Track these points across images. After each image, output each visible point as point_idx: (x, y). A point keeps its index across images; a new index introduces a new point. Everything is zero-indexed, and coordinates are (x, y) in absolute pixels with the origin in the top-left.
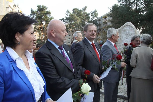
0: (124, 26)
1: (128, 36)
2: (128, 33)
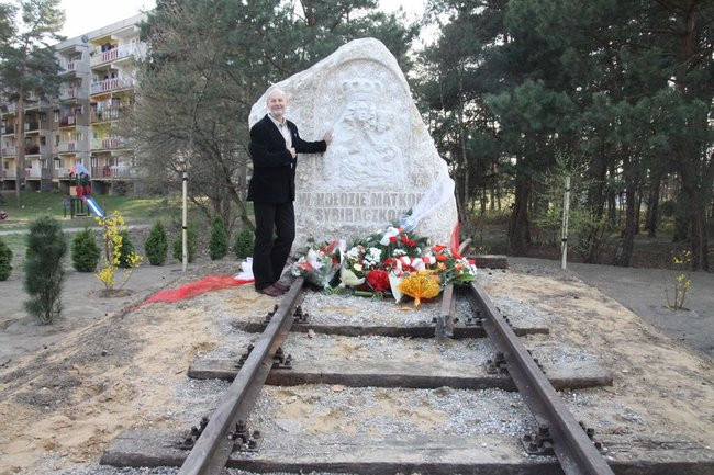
0: (343, 65)
1: (366, 137)
2: (363, 111)
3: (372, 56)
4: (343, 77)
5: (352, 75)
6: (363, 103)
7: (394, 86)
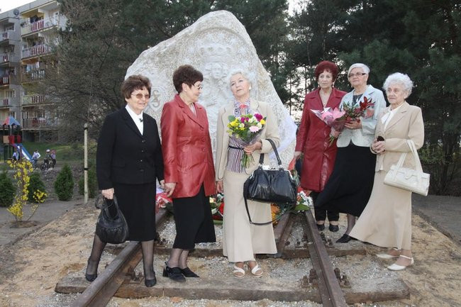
0: (199, 33)
1: (220, 91)
2: (218, 71)
3: (224, 25)
4: (200, 44)
5: (207, 41)
6: (216, 64)
7: (243, 50)
